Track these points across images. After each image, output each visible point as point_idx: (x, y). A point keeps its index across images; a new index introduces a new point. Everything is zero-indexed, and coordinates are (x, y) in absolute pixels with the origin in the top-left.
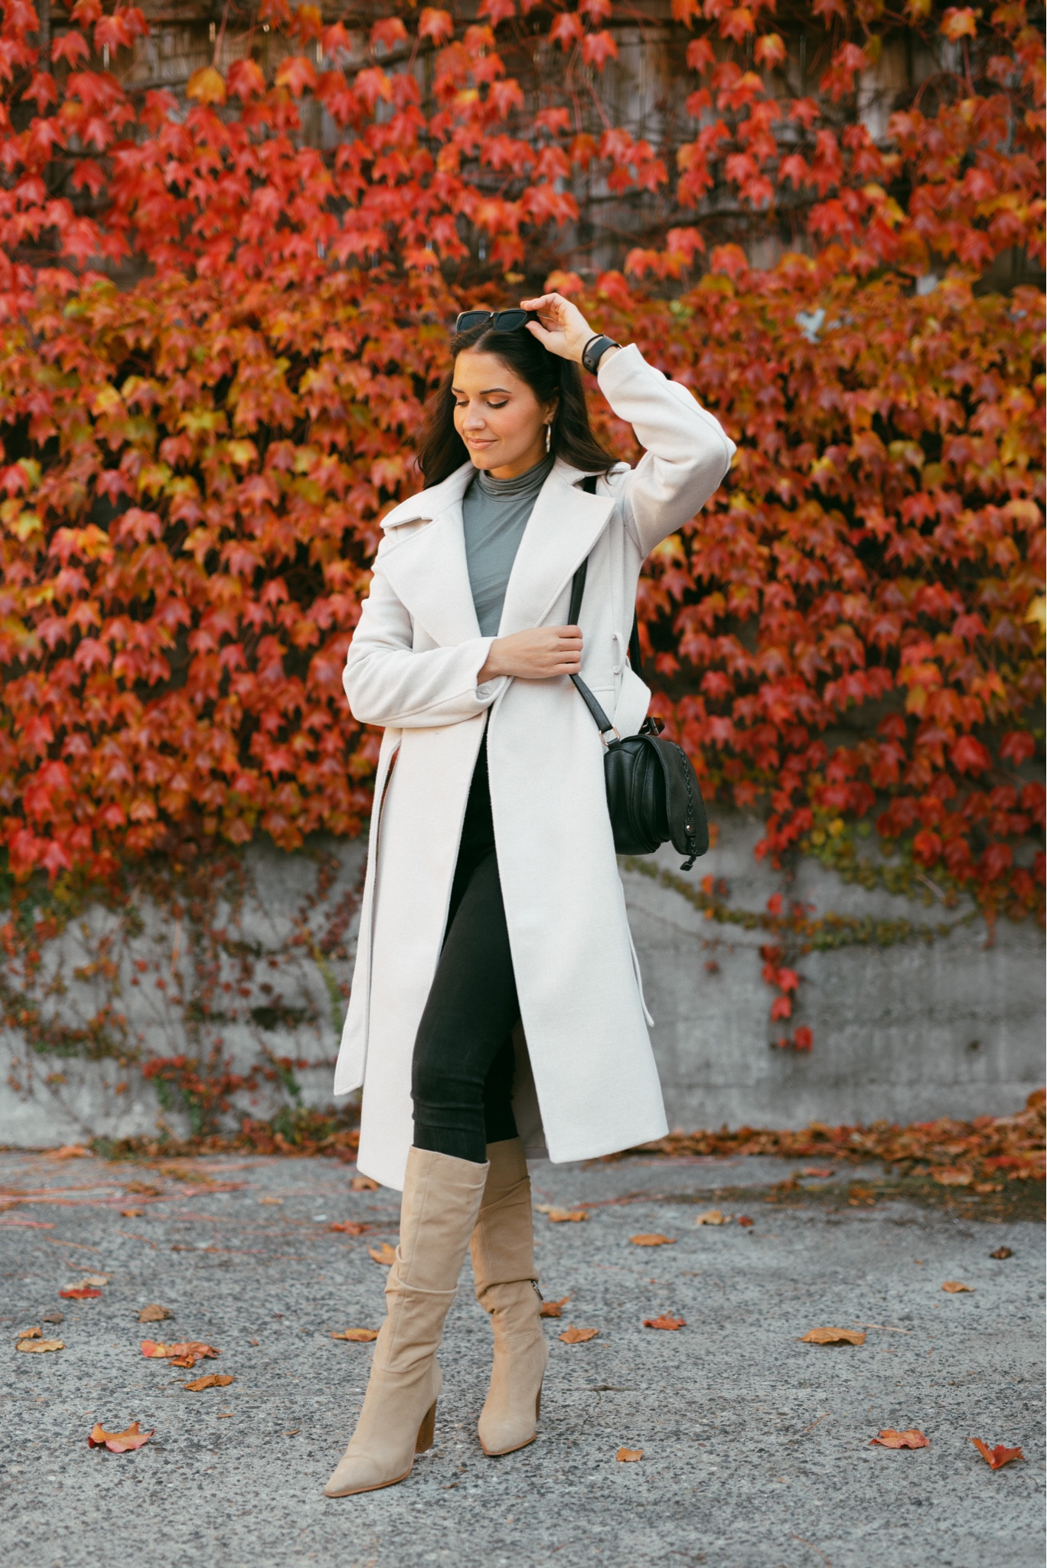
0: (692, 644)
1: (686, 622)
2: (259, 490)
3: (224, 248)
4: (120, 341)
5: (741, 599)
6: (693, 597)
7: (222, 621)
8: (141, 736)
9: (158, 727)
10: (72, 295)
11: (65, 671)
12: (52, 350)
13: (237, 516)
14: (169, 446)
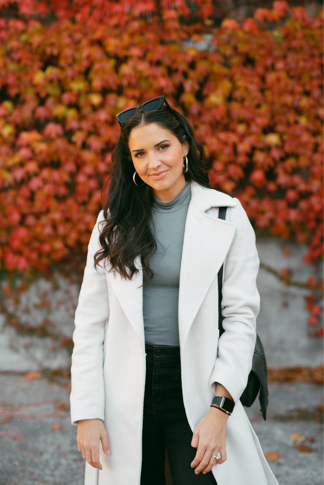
0: (283, 179)
1: (280, 171)
2: (103, 115)
3: (86, 10)
4: (44, 52)
5: (303, 161)
6: (283, 159)
7: (88, 169)
8: (57, 216)
9: (63, 212)
10: (24, 32)
11: (25, 191)
12: (16, 56)
13: (94, 126)
14: (66, 97)
